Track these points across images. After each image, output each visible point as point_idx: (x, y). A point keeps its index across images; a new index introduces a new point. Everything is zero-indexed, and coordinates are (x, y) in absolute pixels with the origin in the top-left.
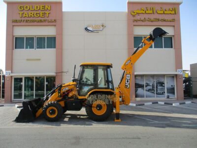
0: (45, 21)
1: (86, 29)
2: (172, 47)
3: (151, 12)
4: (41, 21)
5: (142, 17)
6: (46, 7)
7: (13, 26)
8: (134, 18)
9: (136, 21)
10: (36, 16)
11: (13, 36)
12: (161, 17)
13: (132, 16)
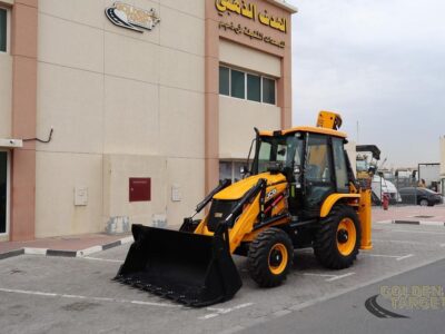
2: (273, 103)
3: (249, 14)
5: (235, 21)
8: (220, 19)
9: (225, 27)
12: (266, 32)
13: (216, 12)
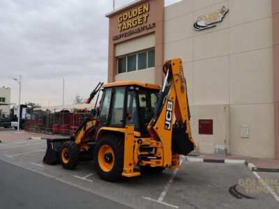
0: (143, 29)
1: (196, 26)
4: (139, 31)
6: (145, 7)
7: (115, 45)
10: (133, 25)
11: (117, 57)
